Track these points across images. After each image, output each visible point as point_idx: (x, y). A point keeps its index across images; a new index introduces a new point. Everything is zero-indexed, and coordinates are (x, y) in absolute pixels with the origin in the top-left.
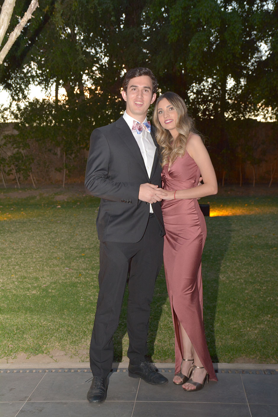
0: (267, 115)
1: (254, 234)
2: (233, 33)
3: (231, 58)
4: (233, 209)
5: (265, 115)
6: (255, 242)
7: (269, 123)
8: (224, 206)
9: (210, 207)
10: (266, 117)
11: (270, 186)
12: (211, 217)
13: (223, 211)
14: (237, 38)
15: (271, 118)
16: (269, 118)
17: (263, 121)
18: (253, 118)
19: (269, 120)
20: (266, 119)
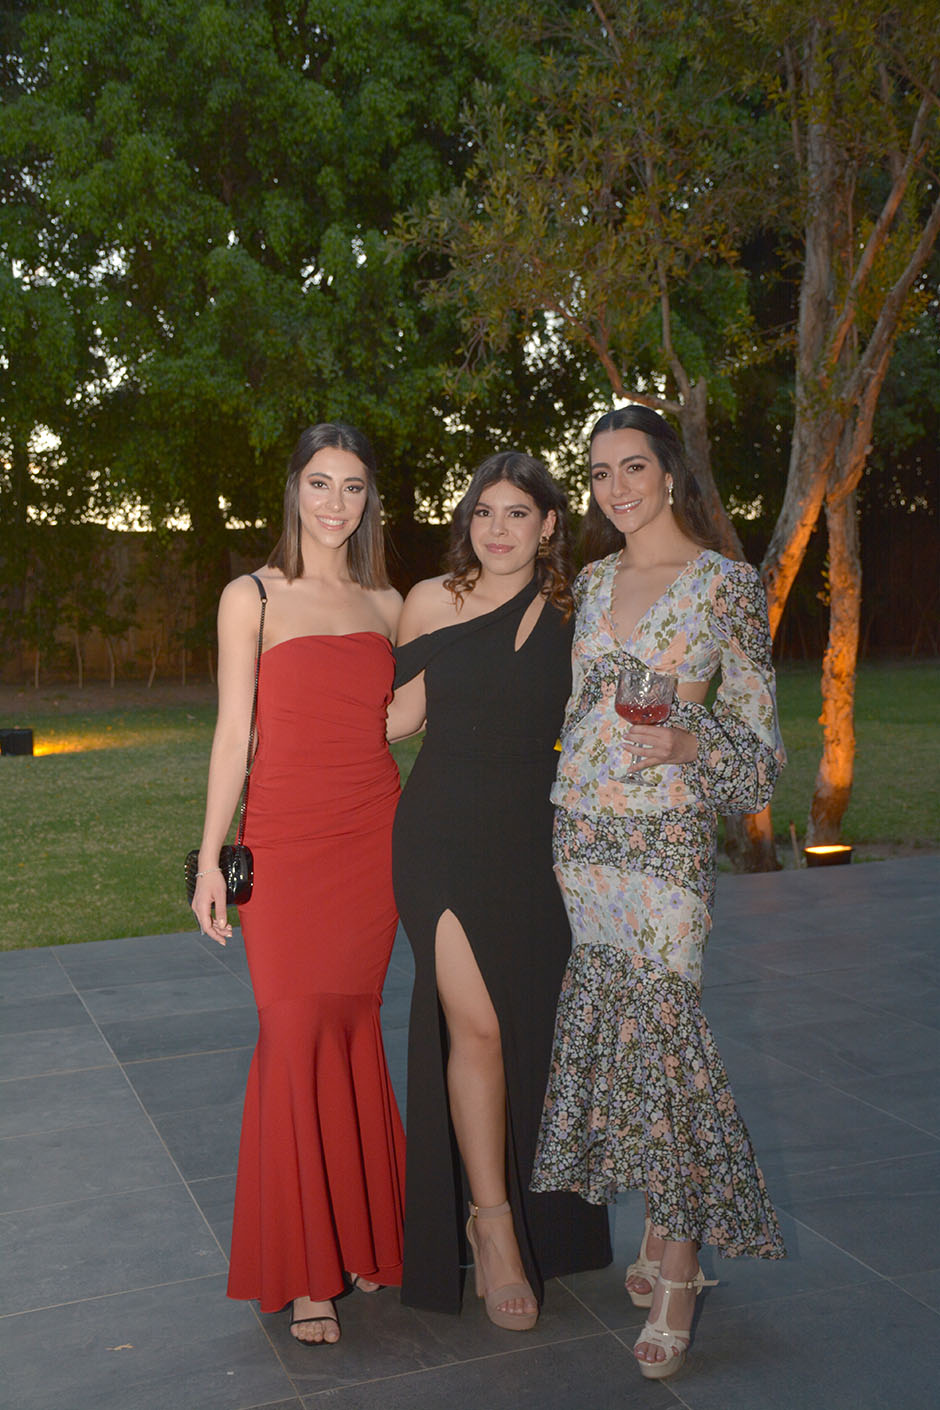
0: (131, 516)
1: (146, 781)
2: (54, 344)
3: (53, 395)
4: (83, 737)
5: (126, 516)
6: (153, 794)
7: (136, 533)
8: (57, 732)
9: (36, 733)
10: (130, 520)
11: (150, 685)
12: (37, 758)
13: (61, 742)
14: (65, 357)
15: (141, 523)
16: (136, 523)
17: (124, 528)
18: (100, 521)
19: (137, 527)
20: (130, 524)
